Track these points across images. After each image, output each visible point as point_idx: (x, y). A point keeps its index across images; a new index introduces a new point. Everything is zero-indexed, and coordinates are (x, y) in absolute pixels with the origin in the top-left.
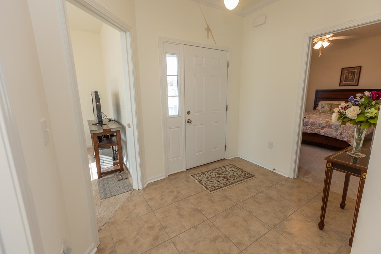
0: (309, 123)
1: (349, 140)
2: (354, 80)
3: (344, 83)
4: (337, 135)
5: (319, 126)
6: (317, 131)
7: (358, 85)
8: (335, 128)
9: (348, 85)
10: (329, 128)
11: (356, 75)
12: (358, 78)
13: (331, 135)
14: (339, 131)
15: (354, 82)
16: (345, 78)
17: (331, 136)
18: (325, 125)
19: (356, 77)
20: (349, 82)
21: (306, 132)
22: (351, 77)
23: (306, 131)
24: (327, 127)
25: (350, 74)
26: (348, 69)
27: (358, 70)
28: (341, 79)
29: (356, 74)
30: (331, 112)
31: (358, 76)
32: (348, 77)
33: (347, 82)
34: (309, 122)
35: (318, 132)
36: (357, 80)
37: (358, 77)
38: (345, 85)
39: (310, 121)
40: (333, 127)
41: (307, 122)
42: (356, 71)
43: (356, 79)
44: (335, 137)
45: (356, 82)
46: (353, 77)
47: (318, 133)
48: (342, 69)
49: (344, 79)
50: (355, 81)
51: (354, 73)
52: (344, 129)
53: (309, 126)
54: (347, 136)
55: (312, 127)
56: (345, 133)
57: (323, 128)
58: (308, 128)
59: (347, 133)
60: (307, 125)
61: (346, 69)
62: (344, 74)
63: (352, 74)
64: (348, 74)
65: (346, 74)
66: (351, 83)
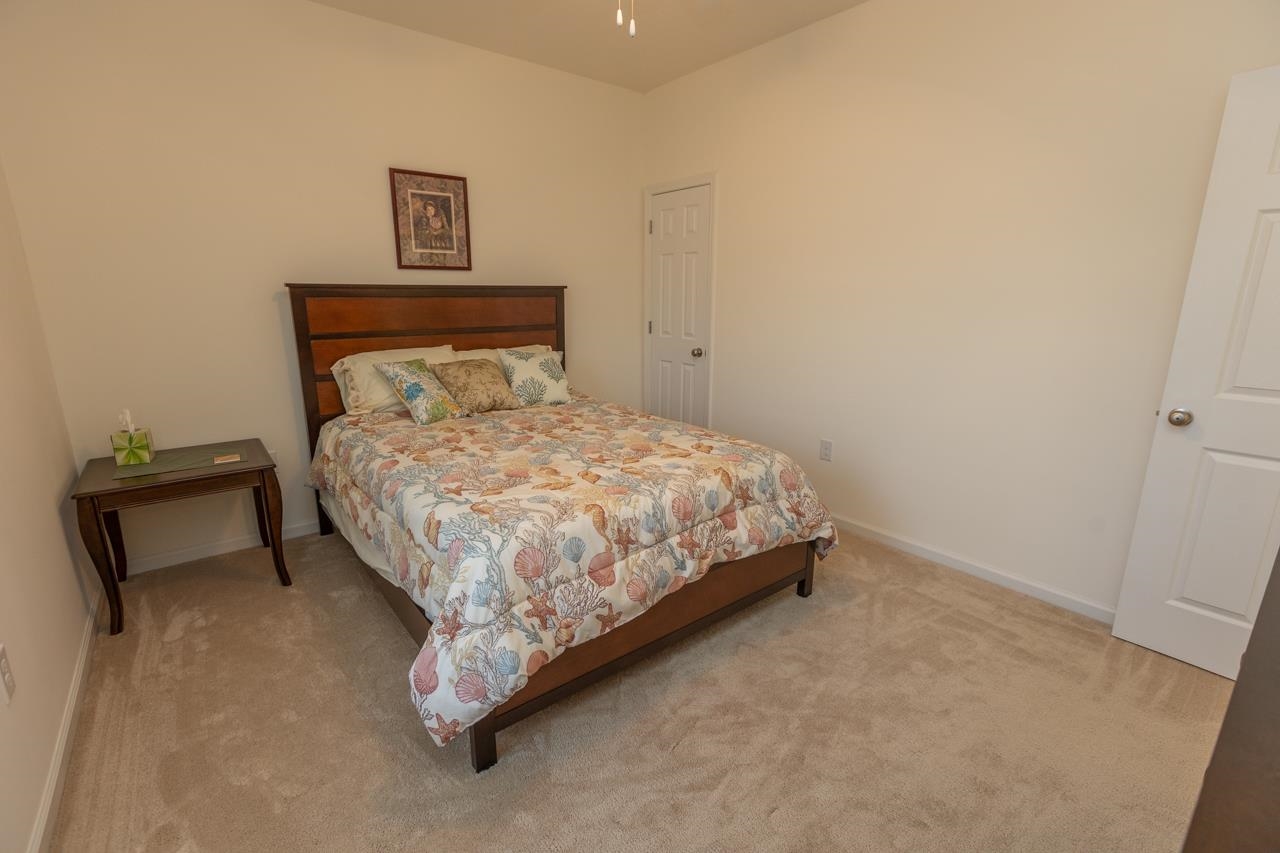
2: (451, 240)
6: (725, 550)
7: (469, 268)
8: (764, 492)
9: (436, 262)
10: (745, 505)
12: (463, 233)
15: (452, 249)
16: (415, 225)
18: (729, 495)
19: (456, 231)
20: (436, 248)
22: (436, 224)
23: (678, 579)
25: (431, 211)
26: (419, 178)
27: (456, 195)
28: (401, 232)
29: (453, 212)
31: (462, 221)
32: (428, 224)
33: (425, 246)
35: (730, 548)
36: (464, 243)
37: (464, 229)
38: (421, 264)
40: (756, 492)
41: (654, 515)
42: (451, 195)
43: (459, 238)
45: (459, 250)
46: (447, 227)
47: (732, 557)
48: (393, 171)
49: (412, 232)
50: (458, 247)
52: (791, 488)
53: (674, 540)
54: (820, 514)
55: (686, 534)
56: (806, 504)
57: (728, 517)
58: (678, 552)
59: (808, 500)
60: (662, 538)
61: (408, 176)
62: (407, 204)
63: (436, 207)
64: (425, 209)
65: (413, 204)
66: (445, 255)
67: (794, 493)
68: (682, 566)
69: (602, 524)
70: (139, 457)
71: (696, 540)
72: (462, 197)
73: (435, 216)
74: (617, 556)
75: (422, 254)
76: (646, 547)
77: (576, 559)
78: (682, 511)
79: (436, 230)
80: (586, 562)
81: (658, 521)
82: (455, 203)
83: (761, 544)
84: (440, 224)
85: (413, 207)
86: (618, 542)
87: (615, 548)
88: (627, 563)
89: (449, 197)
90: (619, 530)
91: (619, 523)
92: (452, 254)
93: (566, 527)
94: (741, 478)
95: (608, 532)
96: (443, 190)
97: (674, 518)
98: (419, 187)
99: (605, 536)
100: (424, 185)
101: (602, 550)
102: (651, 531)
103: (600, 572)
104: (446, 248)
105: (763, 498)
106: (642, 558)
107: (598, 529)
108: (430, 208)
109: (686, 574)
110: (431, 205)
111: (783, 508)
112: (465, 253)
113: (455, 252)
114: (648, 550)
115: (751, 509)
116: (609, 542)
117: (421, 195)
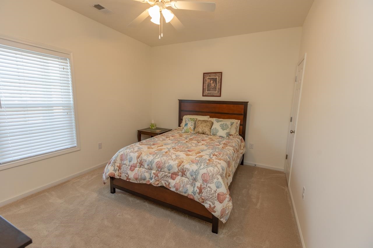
0: (154, 165)
1: (212, 206)
2: (216, 89)
3: (207, 92)
4: (194, 193)
5: (168, 171)
6: (165, 183)
7: (220, 96)
8: (192, 176)
9: (212, 95)
10: (182, 176)
11: (217, 83)
13: (185, 193)
14: (198, 184)
15: (216, 91)
17: (186, 195)
18: (177, 169)
19: (218, 86)
20: (212, 91)
21: (149, 183)
23: (149, 181)
24: (180, 173)
25: (212, 82)
26: (210, 74)
27: (219, 77)
28: (204, 87)
30: (195, 132)
31: (220, 84)
32: (211, 85)
33: (210, 91)
34: (153, 162)
35: (167, 184)
36: (220, 89)
38: (208, 95)
39: (156, 161)
40: (188, 174)
41: (151, 162)
42: (217, 77)
44: (191, 197)
46: (215, 86)
47: (167, 187)
48: (204, 73)
49: (207, 87)
51: (215, 80)
52: (205, 181)
53: (153, 171)
54: (208, 197)
55: (158, 172)
56: (206, 190)
57: (174, 176)
58: (152, 174)
59: (209, 189)
60: (151, 169)
61: (207, 74)
62: (206, 81)
63: (213, 81)
64: (210, 81)
65: (208, 80)
66: (214, 93)
67: (205, 184)
68: (151, 179)
69: (138, 157)
70: (152, 128)
71: (159, 175)
72: (220, 77)
73: (213, 83)
74: (138, 166)
75: (208, 93)
76: (145, 168)
77: (130, 162)
78: (159, 165)
79: (212, 86)
80: (132, 163)
81: (151, 164)
82: (218, 79)
83: (177, 189)
84: (214, 85)
85: (208, 81)
86: (140, 163)
87: (138, 164)
88: (139, 169)
89: (217, 78)
90: (141, 161)
91: (142, 159)
92: (216, 93)
93: (132, 154)
94: (185, 167)
95: (138, 160)
96: (215, 76)
97: (155, 166)
98: (210, 76)
99: (137, 160)
100: (211, 76)
101: (135, 163)
102: (148, 165)
103: (133, 167)
104: (215, 91)
105: (191, 178)
106: (142, 170)
107: (137, 158)
108: (211, 81)
109: (151, 181)
110: (212, 80)
111: (196, 186)
112: (220, 92)
113: (217, 92)
114: (145, 169)
115: (183, 178)
116: (138, 162)
117: (210, 78)
